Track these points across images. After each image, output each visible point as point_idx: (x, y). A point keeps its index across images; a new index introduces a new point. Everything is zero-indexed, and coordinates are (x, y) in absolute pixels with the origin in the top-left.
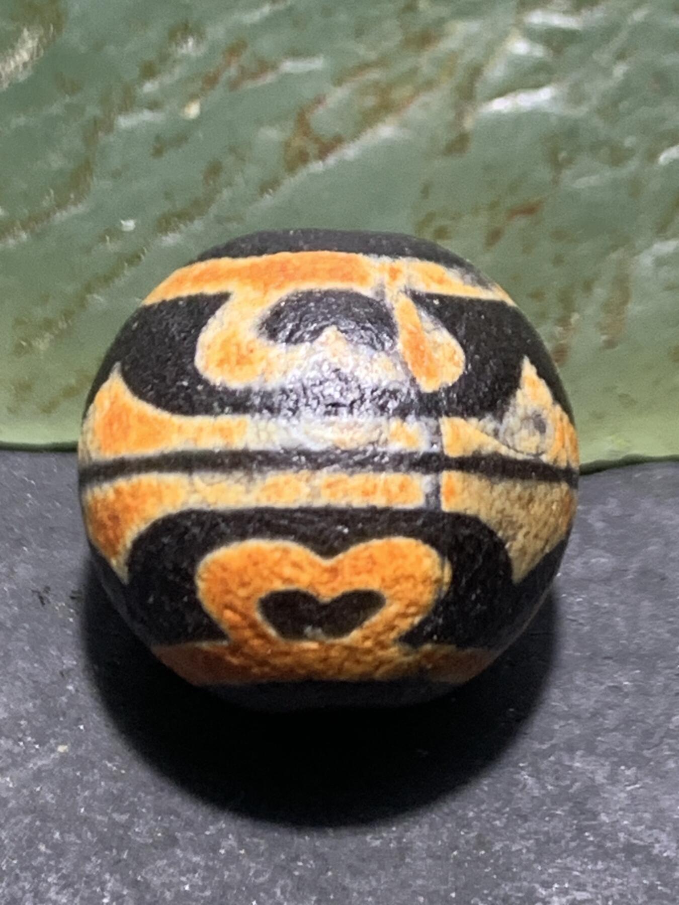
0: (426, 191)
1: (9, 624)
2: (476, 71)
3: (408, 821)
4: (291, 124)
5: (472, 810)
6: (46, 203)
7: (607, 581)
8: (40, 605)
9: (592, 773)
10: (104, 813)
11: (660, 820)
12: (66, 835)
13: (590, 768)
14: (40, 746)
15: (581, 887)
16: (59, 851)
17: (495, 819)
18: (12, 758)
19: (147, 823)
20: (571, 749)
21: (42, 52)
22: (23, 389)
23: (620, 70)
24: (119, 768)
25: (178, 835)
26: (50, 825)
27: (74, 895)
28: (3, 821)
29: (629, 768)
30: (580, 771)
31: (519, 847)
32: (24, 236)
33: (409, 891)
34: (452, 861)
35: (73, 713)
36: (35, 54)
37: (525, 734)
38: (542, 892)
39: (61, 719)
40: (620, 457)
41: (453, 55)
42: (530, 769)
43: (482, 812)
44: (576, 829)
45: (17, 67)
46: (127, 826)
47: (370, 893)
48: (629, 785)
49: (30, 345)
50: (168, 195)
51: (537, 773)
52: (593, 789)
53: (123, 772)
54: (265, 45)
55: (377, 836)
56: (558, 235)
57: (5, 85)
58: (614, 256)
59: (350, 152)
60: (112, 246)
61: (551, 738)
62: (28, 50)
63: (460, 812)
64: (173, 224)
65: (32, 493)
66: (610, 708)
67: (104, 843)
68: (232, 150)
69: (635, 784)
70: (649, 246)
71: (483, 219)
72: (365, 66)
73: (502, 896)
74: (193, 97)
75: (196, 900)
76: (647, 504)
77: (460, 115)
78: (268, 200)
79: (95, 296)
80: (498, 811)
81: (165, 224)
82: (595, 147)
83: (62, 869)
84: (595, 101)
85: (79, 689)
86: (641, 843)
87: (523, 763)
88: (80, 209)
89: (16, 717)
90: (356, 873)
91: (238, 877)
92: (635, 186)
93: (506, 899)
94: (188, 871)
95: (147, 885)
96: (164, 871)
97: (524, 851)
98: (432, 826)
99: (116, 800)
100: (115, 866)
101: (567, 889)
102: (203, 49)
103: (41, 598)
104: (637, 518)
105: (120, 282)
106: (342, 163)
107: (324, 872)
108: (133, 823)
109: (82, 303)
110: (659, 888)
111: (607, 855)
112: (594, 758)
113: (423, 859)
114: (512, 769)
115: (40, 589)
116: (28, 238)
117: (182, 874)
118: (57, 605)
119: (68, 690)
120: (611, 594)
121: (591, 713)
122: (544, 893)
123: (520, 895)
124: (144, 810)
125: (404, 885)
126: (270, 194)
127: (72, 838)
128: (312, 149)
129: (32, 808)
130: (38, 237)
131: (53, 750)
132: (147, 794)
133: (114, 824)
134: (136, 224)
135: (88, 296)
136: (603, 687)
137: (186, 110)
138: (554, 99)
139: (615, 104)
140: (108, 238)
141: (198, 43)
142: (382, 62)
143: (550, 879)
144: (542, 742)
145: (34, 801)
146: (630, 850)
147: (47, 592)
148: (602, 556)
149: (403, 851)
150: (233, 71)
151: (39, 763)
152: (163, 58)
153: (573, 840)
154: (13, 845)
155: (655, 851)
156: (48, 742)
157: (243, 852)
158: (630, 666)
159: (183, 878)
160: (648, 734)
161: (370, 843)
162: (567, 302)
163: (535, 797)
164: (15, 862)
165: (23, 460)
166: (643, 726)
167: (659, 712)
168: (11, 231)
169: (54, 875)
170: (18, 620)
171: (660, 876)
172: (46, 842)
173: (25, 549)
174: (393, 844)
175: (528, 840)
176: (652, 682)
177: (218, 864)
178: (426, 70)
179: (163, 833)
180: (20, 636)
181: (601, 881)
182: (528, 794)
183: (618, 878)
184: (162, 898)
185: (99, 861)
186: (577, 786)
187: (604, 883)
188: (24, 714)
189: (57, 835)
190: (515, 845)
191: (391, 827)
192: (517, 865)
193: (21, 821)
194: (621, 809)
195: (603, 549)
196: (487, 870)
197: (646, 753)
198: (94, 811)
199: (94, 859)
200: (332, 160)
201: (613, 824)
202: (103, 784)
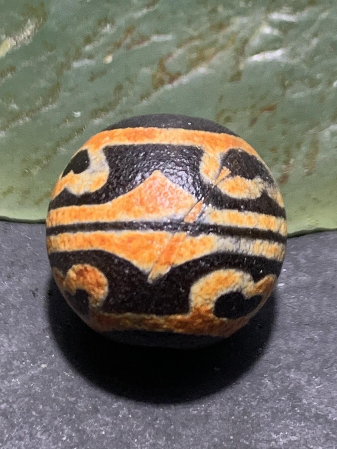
0: (221, 99)
1: (18, 306)
2: (246, 41)
3: (210, 402)
4: (156, 66)
5: (241, 397)
6: (38, 103)
7: (307, 288)
8: (33, 297)
9: (299, 380)
10: (63, 397)
11: (331, 403)
12: (45, 407)
13: (298, 377)
14: (33, 364)
15: (293, 434)
16: (42, 415)
17: (252, 402)
18: (20, 370)
19: (84, 402)
20: (289, 368)
21: (37, 31)
22: (26, 193)
23: (315, 42)
24: (71, 375)
25: (99, 407)
26: (38, 402)
27: (49, 436)
29: (317, 377)
30: (293, 379)
31: (263, 415)
32: (27, 119)
33: (210, 435)
34: (231, 422)
35: (49, 349)
36: (34, 32)
37: (267, 361)
39: (43, 352)
40: (313, 228)
41: (235, 34)
42: (269, 377)
43: (246, 398)
44: (291, 407)
45: (25, 38)
46: (75, 403)
47: (191, 436)
48: (317, 386)
49: (29, 172)
50: (97, 100)
51: (272, 380)
52: (299, 387)
53: (73, 377)
54: (144, 28)
55: (195, 409)
56: (285, 121)
57: (19, 46)
58: (312, 131)
59: (184, 79)
60: (69, 124)
61: (280, 363)
62: (30, 30)
63: (235, 398)
64: (99, 114)
65: (29, 244)
66: (308, 349)
67: (63, 411)
68: (128, 79)
69: (319, 385)
70: (328, 127)
71: (248, 113)
72: (191, 39)
74: (109, 53)
75: (108, 439)
76: (326, 251)
77: (238, 63)
78: (145, 102)
79: (61, 149)
80: (253, 397)
81: (95, 114)
82: (302, 79)
83: (43, 423)
84: (302, 57)
85: (52, 338)
86: (322, 414)
87: (266, 374)
88: (55, 106)
89: (21, 351)
90: (184, 426)
91: (128, 428)
92: (322, 98)
94: (104, 425)
95: (84, 431)
96: (92, 425)
97: (266, 417)
98: (221, 404)
99: (69, 391)
100: (69, 422)
101: (287, 435)
102: (115, 30)
103: (34, 294)
104: (321, 258)
105: (73, 142)
106: (181, 85)
107: (169, 426)
108: (78, 402)
109: (55, 152)
110: (331, 435)
111: (306, 419)
112: (300, 372)
113: (217, 420)
114: (260, 378)
115: (33, 289)
116: (29, 120)
117: (101, 426)
118: (42, 298)
119: (47, 338)
120: (309, 294)
121: (298, 351)
122: (276, 437)
123: (264, 438)
124: (83, 396)
125: (208, 433)
126: (146, 100)
127: (48, 408)
128: (166, 78)
129: (29, 394)
130: (34, 119)
131: (39, 366)
132: (84, 388)
133: (68, 402)
134: (81, 114)
135: (58, 148)
136: (305, 339)
137: (106, 59)
138: (283, 55)
139: (312, 58)
140: (67, 120)
141: (111, 27)
142: (200, 37)
143: (278, 430)
144: (275, 365)
145: (30, 391)
146: (317, 416)
147: (37, 291)
148: (304, 276)
149: (207, 416)
150: (128, 40)
151: (33, 372)
152: (95, 34)
153: (290, 411)
154: (20, 412)
155: (329, 417)
156: (37, 362)
157: (130, 416)
158: (317, 329)
159: (102, 429)
160: (326, 361)
161: (192, 412)
162: (288, 154)
163: (271, 391)
164: (21, 419)
165: (26, 227)
166: (324, 357)
167: (331, 351)
168: (21, 117)
169: (39, 426)
170: (22, 304)
171: (331, 429)
172: (35, 410)
173: (26, 270)
174: (203, 413)
175: (268, 411)
176: (328, 336)
177: (118, 422)
178: (221, 41)
179: (92, 407)
180: (23, 312)
181: (303, 431)
182: (268, 390)
183: (311, 430)
184: (91, 438)
185: (61, 420)
186: (292, 386)
187: (305, 433)
188: (25, 349)
189: (41, 407)
190: (261, 414)
191: (201, 405)
192: (262, 423)
193: (23, 400)
194: (313, 397)
195: (305, 272)
196: (248, 426)
197: (325, 371)
198: (59, 396)
199: (59, 418)
200: (176, 84)
201: (309, 404)
202: (63, 383)
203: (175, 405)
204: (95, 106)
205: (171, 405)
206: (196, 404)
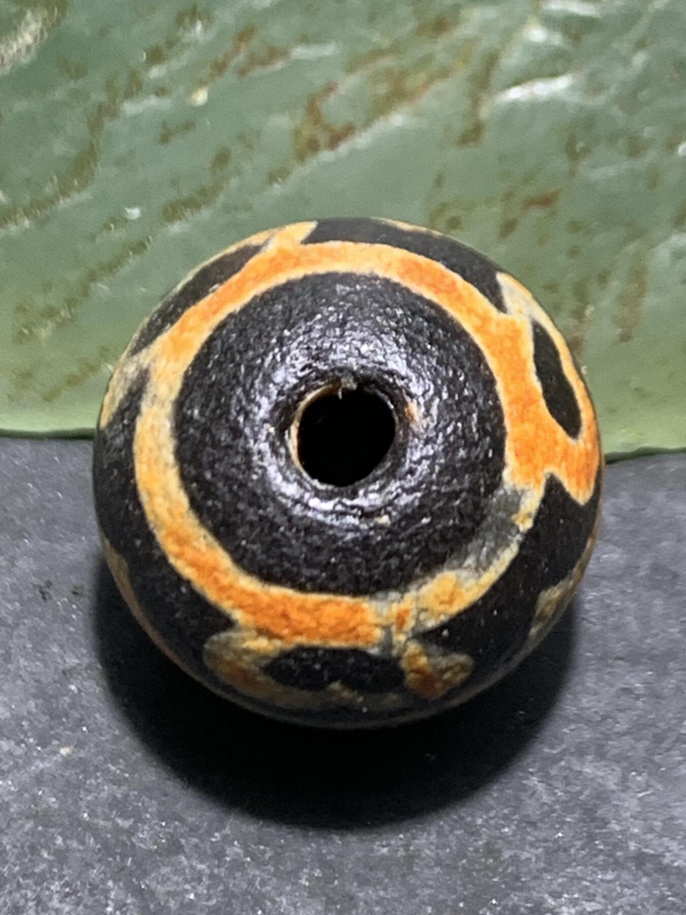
0: (439, 182)
1: (10, 620)
2: (492, 60)
3: (415, 828)
4: (301, 112)
5: (481, 817)
6: (49, 190)
7: (619, 578)
8: (42, 600)
9: (602, 778)
10: (107, 818)
11: (670, 829)
12: (69, 842)
13: (601, 774)
14: (42, 748)
15: (591, 898)
16: (62, 856)
17: (504, 827)
18: (14, 761)
19: (151, 828)
20: (581, 752)
21: (46, 35)
22: (25, 377)
23: (640, 59)
24: (123, 771)
25: (183, 841)
26: (52, 830)
27: (78, 904)
28: (4, 826)
29: (640, 774)
30: (590, 777)
31: (528, 855)
32: (27, 223)
33: (417, 900)
34: (460, 870)
35: (76, 714)
36: (39, 37)
37: (536, 738)
38: (551, 902)
39: (64, 720)
40: (634, 448)
41: (471, 42)
42: (540, 774)
43: (491, 818)
44: (587, 837)
45: (19, 50)
46: (131, 832)
47: (377, 903)
48: (640, 792)
49: (31, 332)
50: (174, 183)
51: (546, 779)
52: (603, 796)
53: (127, 775)
54: (276, 32)
55: (384, 843)
56: (575, 226)
57: (8, 68)
58: (631, 248)
59: (362, 140)
60: (117, 235)
61: (562, 741)
62: (31, 34)
63: (469, 819)
64: (179, 212)
65: (33, 483)
66: (621, 711)
67: (107, 850)
68: (241, 137)
69: (646, 790)
70: (666, 238)
71: (497, 209)
72: (379, 53)
73: (510, 907)
74: (201, 83)
75: (202, 910)
76: (660, 496)
77: (476, 103)
78: (277, 188)
79: (99, 285)
80: (505, 817)
81: (172, 212)
82: (612, 138)
83: (64, 876)
84: (613, 91)
85: (82, 689)
86: (652, 852)
87: (532, 767)
88: (85, 196)
89: (18, 718)
90: (364, 882)
91: (244, 886)
92: (653, 179)
93: (515, 909)
94: (193, 879)
95: (152, 893)
96: (169, 879)
97: (534, 860)
98: (439, 834)
99: (120, 806)
100: (120, 873)
101: (577, 899)
102: (211, 35)
103: (42, 593)
104: (650, 512)
105: (124, 271)
106: (353, 153)
107: (331, 881)
108: (137, 830)
109: (85, 292)
110: (670, 899)
111: (617, 865)
112: (603, 763)
113: (431, 868)
114: (521, 774)
115: (42, 584)
116: (30, 224)
117: (187, 881)
118: (59, 601)
119: (70, 690)
120: (623, 592)
121: (602, 716)
122: (553, 903)
123: (529, 905)
124: (148, 816)
125: (412, 894)
126: (279, 183)
127: (75, 844)
128: (323, 138)
129: (34, 812)
130: (41, 223)
131: (55, 753)
132: (151, 798)
133: (118, 830)
134: (142, 213)
135: (92, 285)
136: (614, 689)
137: (194, 96)
138: (572, 88)
139: (634, 94)
140: (112, 226)
141: (205, 28)
142: (396, 49)
143: (559, 889)
144: (552, 747)
145: (36, 805)
146: (640, 859)
147: (49, 587)
148: (614, 551)
149: (410, 859)
150: (241, 57)
151: (41, 766)
152: (171, 43)
153: (582, 848)
154: (16, 851)
155: (666, 861)
156: (50, 743)
157: (249, 859)
158: (642, 667)
159: (187, 887)
160: (658, 739)
161: (378, 851)
162: (582, 295)
163: (544, 804)
164: (17, 868)
165: (25, 448)
166: (655, 730)
167: (670, 715)
168: (13, 217)
169: (57, 883)
170: (18, 617)
171: (671, 887)
172: (48, 848)
173: (26, 541)
174: (401, 853)
175: (537, 848)
176: (663, 684)
177: (222, 872)
178: (442, 57)
179: (167, 839)
180: (21, 633)
181: (611, 892)
182: (537, 800)
183: (629, 888)
184: (166, 907)
185: (103, 868)
186: (587, 792)
187: (614, 894)
188: (25, 713)
189: (59, 841)
190: (525, 853)
191: (398, 834)
192: (526, 874)
193: (22, 826)
194: (632, 817)
195: (615, 544)
196: (496, 880)
197: (657, 758)
198: (97, 816)
199: (97, 866)
200: (343, 148)
201: (622, 832)
202: (106, 787)
203: (342, 836)
204: (171, 195)
205: (333, 836)
206: (386, 832)
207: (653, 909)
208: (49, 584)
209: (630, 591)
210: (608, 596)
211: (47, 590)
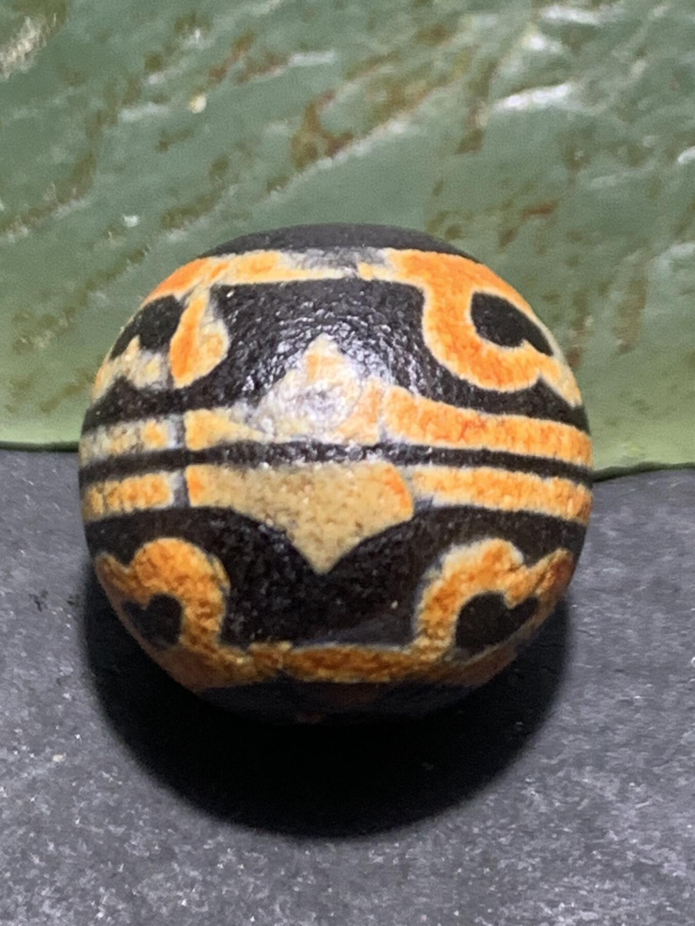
0: (438, 189)
1: (5, 629)
2: (491, 67)
3: (411, 837)
4: (299, 119)
5: (477, 827)
6: (47, 198)
7: (620, 592)
8: (37, 610)
9: (601, 789)
10: (100, 825)
11: (669, 840)
12: (61, 848)
13: (599, 784)
14: (35, 755)
15: (588, 907)
16: (53, 863)
17: (500, 836)
18: (7, 767)
19: (144, 836)
20: (579, 764)
21: (45, 44)
22: (22, 388)
23: (639, 68)
24: (117, 779)
25: (177, 850)
26: (44, 836)
27: (68, 909)
29: (638, 784)
30: (589, 787)
31: (525, 865)
32: (25, 231)
33: (412, 909)
34: (456, 879)
35: (70, 723)
36: (38, 45)
37: (533, 748)
38: (548, 911)
39: (58, 728)
40: (635, 463)
41: (469, 50)
42: (537, 784)
43: (488, 828)
44: (585, 847)
45: (18, 58)
46: (125, 839)
47: (372, 911)
48: (639, 803)
49: (28, 339)
50: (173, 191)
51: (544, 789)
52: (602, 806)
53: (120, 783)
54: (276, 38)
55: (380, 852)
56: (575, 237)
57: (7, 75)
58: (632, 258)
59: (360, 148)
60: (115, 243)
61: (560, 753)
62: (30, 40)
63: (465, 827)
64: (178, 221)
65: (30, 495)
66: (621, 723)
67: (99, 856)
68: (241, 146)
69: (643, 801)
70: (666, 249)
71: (496, 219)
72: (377, 60)
73: (506, 916)
74: (200, 90)
75: (193, 916)
76: (661, 512)
77: (474, 112)
78: (275, 196)
79: (98, 294)
80: (503, 827)
81: (170, 220)
82: (612, 148)
83: (56, 882)
84: (613, 99)
85: (77, 697)
86: (650, 862)
87: (530, 778)
88: (83, 204)
89: (11, 725)
90: (357, 889)
91: (237, 892)
92: (654, 186)
93: (511, 918)
94: (186, 886)
95: (144, 900)
96: (160, 885)
97: (530, 869)
98: (436, 842)
99: (112, 812)
100: (112, 880)
101: (574, 909)
102: (210, 42)
103: (38, 603)
104: (651, 527)
105: (123, 279)
106: (353, 160)
107: (325, 888)
108: (130, 836)
109: (83, 300)
110: (668, 909)
111: (616, 874)
112: (602, 774)
113: (427, 876)
114: (519, 784)
115: (37, 593)
116: (28, 232)
117: (179, 888)
118: (54, 610)
119: (64, 698)
120: (623, 606)
121: (600, 727)
122: (550, 912)
123: (526, 914)
124: (141, 823)
125: (407, 903)
126: (278, 191)
127: (67, 851)
128: (321, 146)
129: (27, 819)
130: (38, 231)
131: (48, 760)
132: (144, 806)
133: (110, 837)
134: (140, 220)
135: (91, 294)
136: (614, 701)
137: (192, 103)
138: (571, 96)
139: (634, 102)
140: (110, 234)
141: (205, 36)
142: (395, 56)
143: (556, 899)
144: (550, 757)
145: (28, 812)
146: (639, 869)
147: (44, 597)
148: (614, 565)
149: (405, 867)
150: (241, 64)
151: (34, 773)
152: (170, 49)
153: (581, 858)
154: (7, 856)
155: (665, 871)
156: (43, 751)
157: (242, 867)
158: (641, 680)
159: (180, 894)
160: (659, 750)
161: (372, 859)
162: (581, 305)
163: (542, 814)
164: (9, 874)
165: (21, 460)
166: (654, 741)
167: (670, 727)
168: (11, 225)
169: (48, 889)
170: (13, 626)
171: (669, 897)
172: (39, 854)
173: (23, 551)
174: (395, 862)
175: (533, 858)
176: (664, 697)
177: (216, 879)
178: (439, 65)
179: (160, 846)
180: (16, 641)
181: (609, 901)
182: (535, 811)
183: (627, 898)
184: (158, 914)
185: (94, 875)
186: (585, 802)
187: (612, 903)
188: (20, 722)
189: (51, 847)
190: (521, 863)
191: (393, 843)
192: (523, 884)
193: (15, 832)
194: (631, 827)
195: (617, 558)
196: (492, 889)
197: (656, 770)
198: (89, 823)
199: (89, 872)
200: (342, 157)
201: (621, 842)
202: (99, 795)
203: (337, 844)
204: (171, 202)
205: (327, 844)
206: (382, 841)
207: (650, 920)
208: (44, 594)
209: (629, 604)
210: (608, 609)
211: (43, 600)
